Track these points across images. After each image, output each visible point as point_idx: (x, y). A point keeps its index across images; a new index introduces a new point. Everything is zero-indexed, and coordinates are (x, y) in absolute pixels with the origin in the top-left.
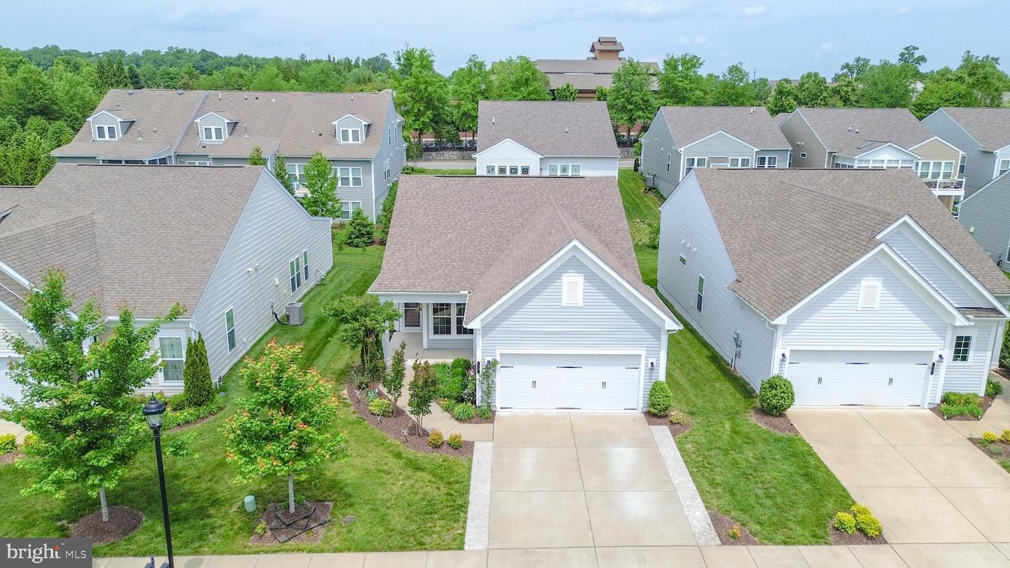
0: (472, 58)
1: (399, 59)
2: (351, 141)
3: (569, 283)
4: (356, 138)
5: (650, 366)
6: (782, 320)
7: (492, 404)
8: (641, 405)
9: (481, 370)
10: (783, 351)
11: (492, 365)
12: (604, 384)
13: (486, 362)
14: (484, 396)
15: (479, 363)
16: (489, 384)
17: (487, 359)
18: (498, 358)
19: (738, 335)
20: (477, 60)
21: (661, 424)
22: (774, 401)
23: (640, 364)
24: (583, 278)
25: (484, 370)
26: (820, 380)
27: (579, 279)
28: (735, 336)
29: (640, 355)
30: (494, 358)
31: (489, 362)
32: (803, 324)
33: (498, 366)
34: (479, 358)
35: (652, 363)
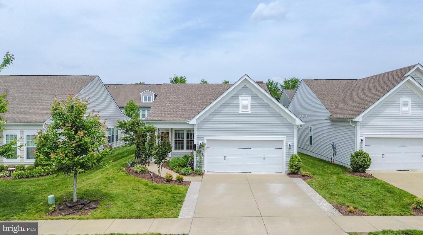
0: (203, 80)
1: (172, 81)
2: (148, 101)
3: (243, 100)
4: (150, 100)
5: (288, 146)
6: (359, 119)
7: (202, 169)
8: (285, 170)
9: (196, 149)
10: (362, 138)
11: (202, 146)
12: (264, 158)
13: (199, 144)
14: (198, 163)
15: (195, 145)
16: (200, 157)
17: (200, 142)
18: (205, 142)
19: (334, 143)
20: (204, 81)
21: (297, 177)
22: (360, 162)
23: (283, 147)
24: (250, 98)
25: (198, 149)
26: (383, 156)
27: (249, 98)
28: (332, 144)
29: (283, 140)
30: (203, 142)
31: (200, 144)
32: (370, 123)
33: (206, 146)
34: (195, 143)
35: (290, 145)
